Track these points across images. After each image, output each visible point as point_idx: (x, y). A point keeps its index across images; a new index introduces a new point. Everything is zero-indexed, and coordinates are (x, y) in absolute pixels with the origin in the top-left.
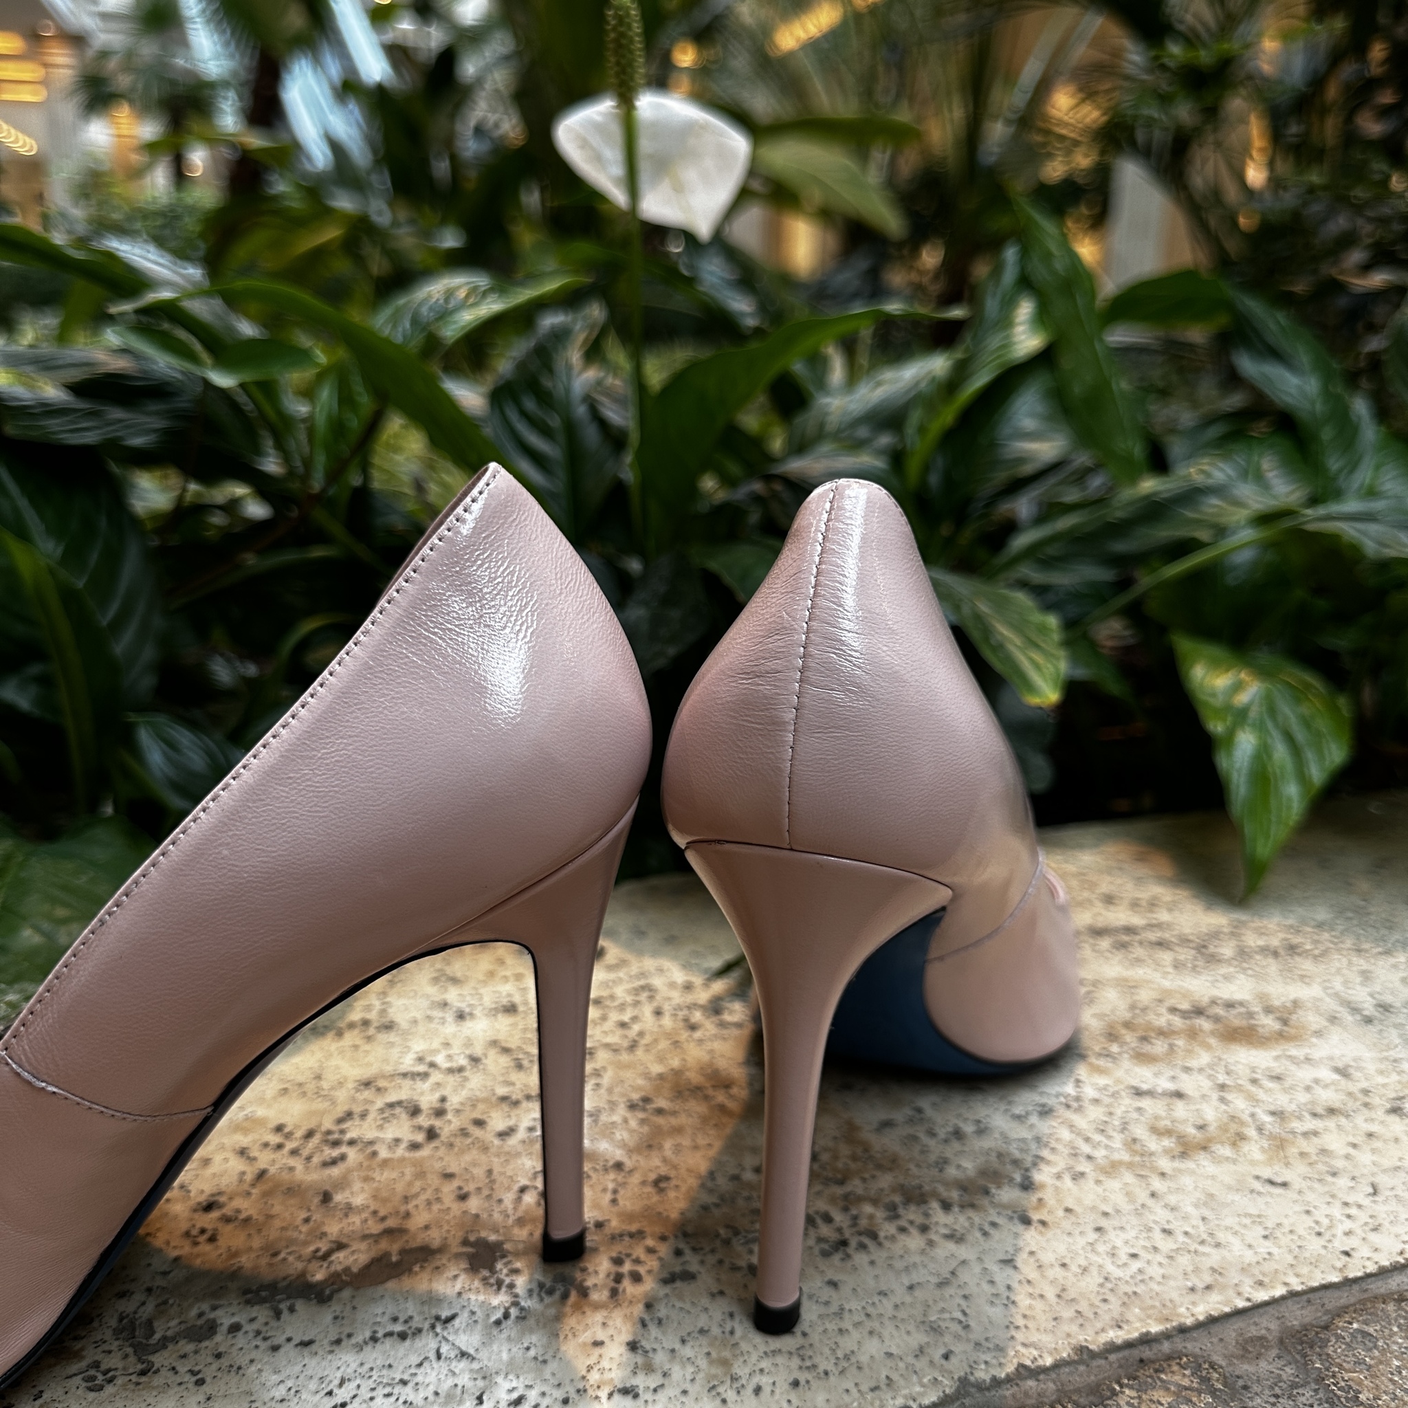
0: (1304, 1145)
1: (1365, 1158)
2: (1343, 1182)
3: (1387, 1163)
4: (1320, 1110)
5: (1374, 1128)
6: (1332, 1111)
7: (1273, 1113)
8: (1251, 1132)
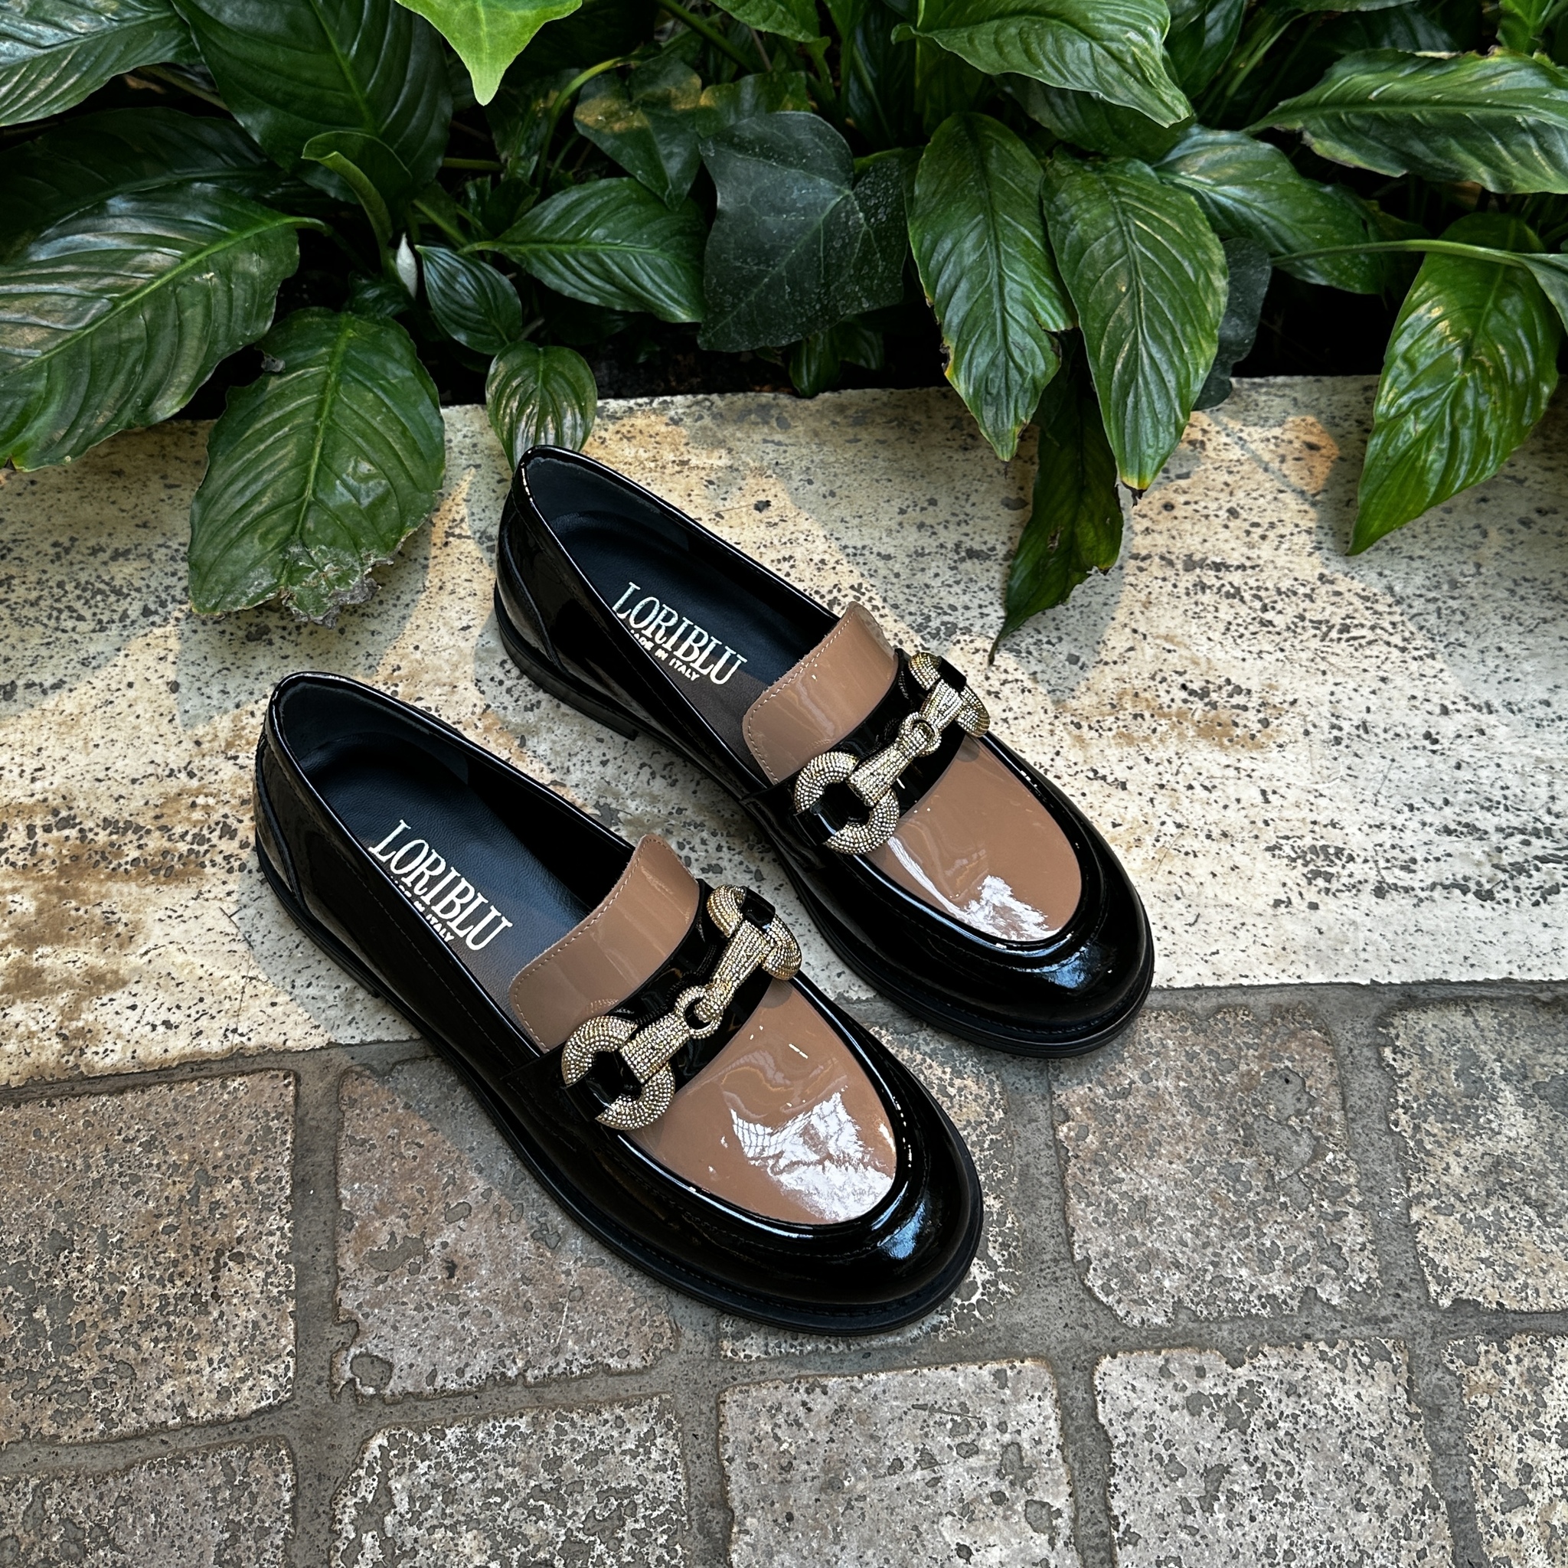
0: (1178, 865)
1: (1211, 888)
2: (1179, 906)
3: (1225, 898)
4: (1216, 833)
5: (1242, 861)
6: (1225, 835)
7: (1179, 826)
8: (1149, 840)
